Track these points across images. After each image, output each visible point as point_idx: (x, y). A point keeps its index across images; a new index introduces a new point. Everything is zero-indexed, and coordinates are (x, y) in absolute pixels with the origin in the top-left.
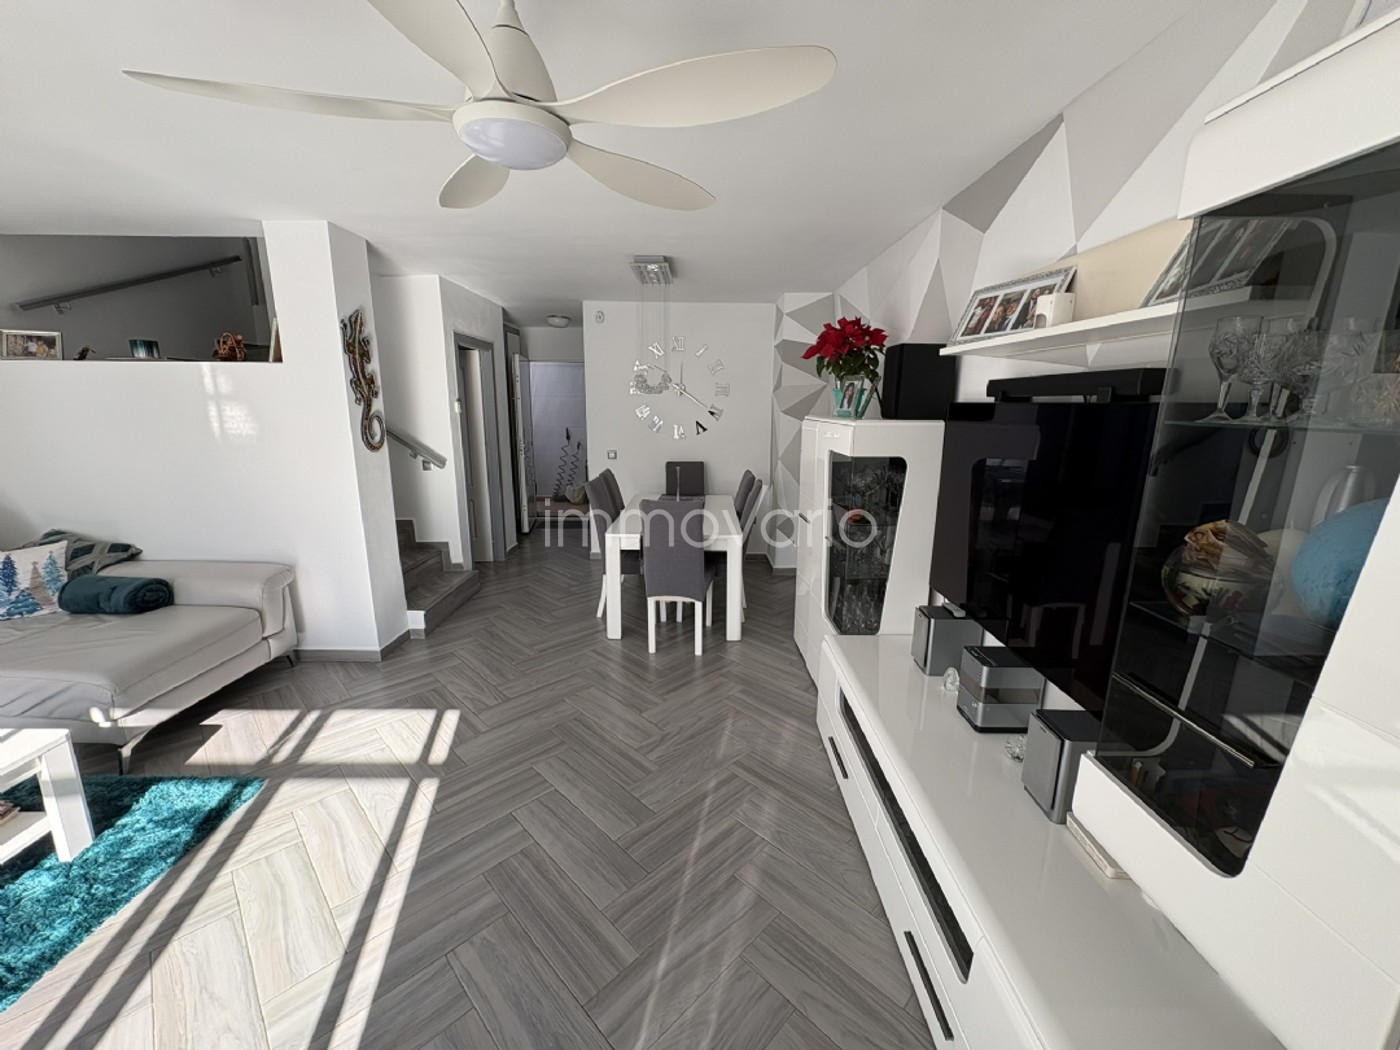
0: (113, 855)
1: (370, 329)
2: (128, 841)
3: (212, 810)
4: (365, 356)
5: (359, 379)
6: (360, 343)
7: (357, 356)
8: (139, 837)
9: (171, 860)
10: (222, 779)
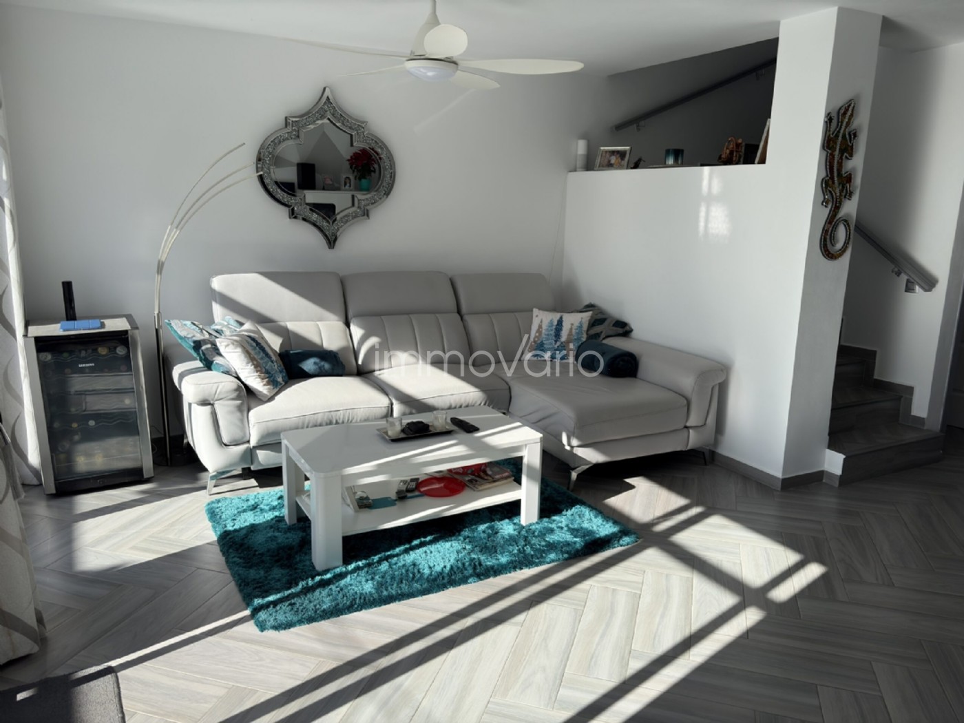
0: (542, 535)
1: (862, 120)
2: (552, 531)
3: (600, 539)
4: (848, 150)
5: (832, 178)
6: (844, 136)
7: (837, 153)
8: (557, 531)
9: (566, 556)
10: (615, 523)
